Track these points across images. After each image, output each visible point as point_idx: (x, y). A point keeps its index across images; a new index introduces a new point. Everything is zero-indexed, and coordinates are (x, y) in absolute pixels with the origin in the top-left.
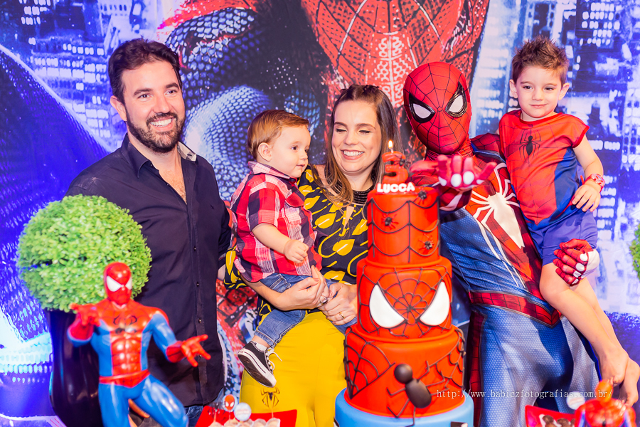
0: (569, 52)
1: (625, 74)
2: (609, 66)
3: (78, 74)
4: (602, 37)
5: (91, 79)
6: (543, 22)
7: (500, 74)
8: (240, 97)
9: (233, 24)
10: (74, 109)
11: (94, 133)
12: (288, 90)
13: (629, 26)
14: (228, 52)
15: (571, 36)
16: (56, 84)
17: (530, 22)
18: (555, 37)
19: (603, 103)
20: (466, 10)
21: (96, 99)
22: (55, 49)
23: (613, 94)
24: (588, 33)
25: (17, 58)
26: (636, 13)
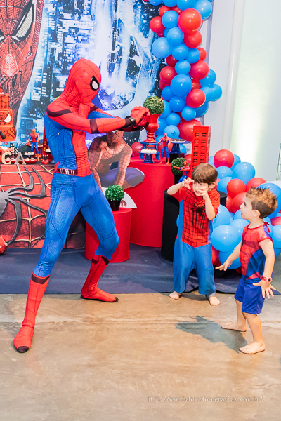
0: (60, 63)
4: (69, 59)
6: (53, 54)
7: (40, 68)
13: (77, 56)
15: (61, 58)
17: (49, 53)
18: (56, 59)
20: (31, 49)
24: (65, 58)
26: (79, 53)
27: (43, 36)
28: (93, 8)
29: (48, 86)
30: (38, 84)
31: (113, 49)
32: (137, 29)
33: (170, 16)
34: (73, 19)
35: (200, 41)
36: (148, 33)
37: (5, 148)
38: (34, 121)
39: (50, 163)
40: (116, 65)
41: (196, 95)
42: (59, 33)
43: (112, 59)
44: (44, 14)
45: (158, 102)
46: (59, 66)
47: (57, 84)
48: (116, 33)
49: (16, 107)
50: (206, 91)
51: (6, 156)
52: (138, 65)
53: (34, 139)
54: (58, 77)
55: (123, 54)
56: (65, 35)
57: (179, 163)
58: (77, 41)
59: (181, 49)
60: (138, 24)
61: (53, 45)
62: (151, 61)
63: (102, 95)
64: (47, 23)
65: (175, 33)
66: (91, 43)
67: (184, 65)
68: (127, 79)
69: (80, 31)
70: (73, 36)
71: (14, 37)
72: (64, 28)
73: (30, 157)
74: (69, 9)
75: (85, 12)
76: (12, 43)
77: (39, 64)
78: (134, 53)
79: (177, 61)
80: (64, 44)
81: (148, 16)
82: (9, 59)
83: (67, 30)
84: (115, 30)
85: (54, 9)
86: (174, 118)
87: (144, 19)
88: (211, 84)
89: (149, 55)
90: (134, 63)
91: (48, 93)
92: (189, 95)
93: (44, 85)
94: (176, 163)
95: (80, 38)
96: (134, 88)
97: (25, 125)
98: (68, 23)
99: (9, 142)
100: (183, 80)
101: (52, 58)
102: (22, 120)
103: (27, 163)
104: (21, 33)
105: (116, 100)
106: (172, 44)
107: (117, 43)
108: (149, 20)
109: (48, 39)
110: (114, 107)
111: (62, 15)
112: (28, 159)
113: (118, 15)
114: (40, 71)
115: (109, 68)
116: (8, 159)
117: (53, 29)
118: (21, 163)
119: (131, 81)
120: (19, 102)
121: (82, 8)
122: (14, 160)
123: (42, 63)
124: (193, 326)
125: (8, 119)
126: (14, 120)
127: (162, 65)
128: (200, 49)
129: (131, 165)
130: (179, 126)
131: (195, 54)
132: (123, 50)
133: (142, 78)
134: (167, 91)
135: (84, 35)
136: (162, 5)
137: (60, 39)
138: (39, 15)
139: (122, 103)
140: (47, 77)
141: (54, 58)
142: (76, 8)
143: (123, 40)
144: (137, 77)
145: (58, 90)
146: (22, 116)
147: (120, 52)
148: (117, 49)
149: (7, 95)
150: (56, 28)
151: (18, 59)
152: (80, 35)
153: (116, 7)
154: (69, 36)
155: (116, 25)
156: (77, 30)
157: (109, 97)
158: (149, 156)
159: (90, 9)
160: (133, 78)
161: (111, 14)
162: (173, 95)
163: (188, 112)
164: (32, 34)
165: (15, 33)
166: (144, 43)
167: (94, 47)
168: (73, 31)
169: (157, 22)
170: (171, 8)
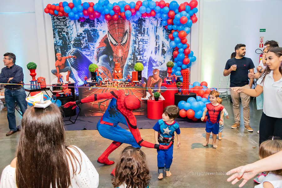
0: (138, 51)
1: (143, 53)
2: (142, 53)
3: (88, 53)
4: (141, 50)
5: (89, 54)
8: (105, 56)
9: (104, 48)
10: (87, 57)
11: (89, 59)
12: (110, 55)
13: (143, 49)
14: (103, 51)
16: (85, 54)
17: (134, 48)
18: (136, 50)
19: (141, 56)
20: (127, 47)
21: (89, 56)
22: (85, 50)
23: (142, 55)
24: (139, 49)
25: (81, 51)
26: (144, 47)
27: (131, 42)
28: (148, 32)
29: (134, 59)
30: (130, 59)
31: (156, 45)
32: (165, 38)
33: (175, 33)
34: (141, 36)
35: (186, 41)
36: (168, 39)
37: (119, 81)
38: (129, 72)
39: (134, 85)
40: (158, 51)
41: (186, 60)
42: (137, 41)
43: (156, 49)
44: (131, 35)
45: (172, 63)
46: (137, 52)
47: (137, 58)
48: (157, 40)
49: (123, 67)
50: (190, 58)
51: (119, 84)
52: (165, 50)
53: (129, 78)
54: (137, 56)
55: (160, 47)
56: (139, 42)
57: (179, 84)
58: (143, 43)
59: (180, 44)
60: (165, 36)
61: (135, 45)
62: (170, 49)
63: (153, 62)
64: (133, 38)
65: (177, 39)
66: (148, 44)
67: (181, 50)
68: (162, 56)
69: (144, 40)
70: (142, 42)
71: (121, 43)
72: (139, 39)
73: (127, 84)
74: (140, 33)
75: (146, 33)
76: (121, 45)
77: (130, 52)
78: (164, 47)
79: (179, 49)
80: (139, 45)
81: (168, 33)
82: (120, 51)
83: (140, 40)
84: (156, 39)
85: (135, 33)
86: (179, 68)
87: (167, 35)
88: (192, 56)
89: (169, 47)
90: (164, 50)
91: (134, 62)
92: (183, 60)
93: (132, 59)
94: (178, 84)
95: (144, 42)
96: (164, 59)
97: (126, 73)
98: (140, 37)
99: (120, 79)
100: (181, 55)
101: (135, 49)
102: (125, 72)
103: (127, 86)
104: (124, 42)
105: (158, 63)
106: (177, 43)
107: (157, 43)
108: (168, 35)
109: (133, 43)
110: (157, 66)
111: (138, 35)
112: (127, 85)
113: (157, 34)
114: (131, 54)
115: (155, 52)
116: (120, 85)
117: (135, 40)
118: (124, 86)
119: (163, 56)
120: (124, 65)
121: (145, 32)
122: (122, 85)
123: (131, 52)
124: (183, 137)
125: (120, 72)
126: (122, 72)
127: (174, 50)
128: (187, 44)
129: (162, 85)
130: (181, 71)
131: (185, 46)
132: (160, 46)
133: (167, 55)
134: (176, 59)
135: (146, 41)
136: (172, 29)
137: (137, 43)
138: (130, 35)
139: (160, 64)
140: (133, 56)
141: (135, 50)
142: (142, 32)
143: (160, 42)
144: (165, 55)
145: (137, 60)
146: (125, 70)
147: (159, 47)
148: (158, 45)
149: (119, 63)
150: (136, 40)
151: (123, 50)
152: (144, 41)
153: (157, 31)
154: (140, 42)
155: (157, 37)
156: (143, 40)
157: (156, 62)
158: (169, 82)
159: (147, 32)
160: (164, 55)
161: (155, 34)
162: (178, 60)
163: (184, 66)
164: (128, 42)
165: (122, 42)
166: (167, 43)
167: (149, 45)
168: (142, 40)
169: (171, 36)
170: (176, 31)
